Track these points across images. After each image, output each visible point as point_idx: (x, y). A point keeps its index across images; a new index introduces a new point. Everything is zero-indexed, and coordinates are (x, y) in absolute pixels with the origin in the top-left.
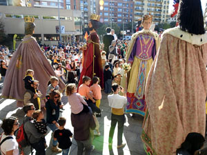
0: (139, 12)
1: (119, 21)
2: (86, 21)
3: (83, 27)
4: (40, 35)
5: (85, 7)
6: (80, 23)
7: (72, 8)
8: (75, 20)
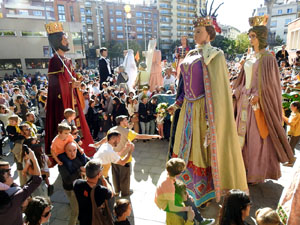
0: (167, 25)
1: (139, 37)
2: (90, 38)
3: (87, 47)
4: (19, 61)
5: (87, 17)
6: (82, 41)
7: (67, 20)
8: (74, 37)
